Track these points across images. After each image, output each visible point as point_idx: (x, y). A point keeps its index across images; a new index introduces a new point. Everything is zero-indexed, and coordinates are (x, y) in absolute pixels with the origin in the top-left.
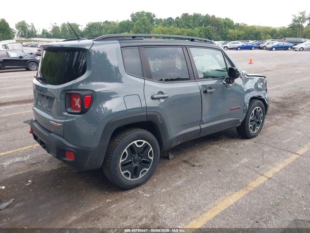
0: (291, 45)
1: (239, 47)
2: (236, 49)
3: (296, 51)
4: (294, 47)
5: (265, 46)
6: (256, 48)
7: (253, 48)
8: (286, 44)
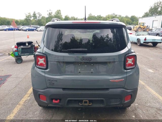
0: (35, 28)
1: (7, 29)
2: (5, 30)
3: (38, 31)
4: (37, 29)
5: (22, 29)
6: (17, 30)
7: (15, 30)
8: (33, 28)
